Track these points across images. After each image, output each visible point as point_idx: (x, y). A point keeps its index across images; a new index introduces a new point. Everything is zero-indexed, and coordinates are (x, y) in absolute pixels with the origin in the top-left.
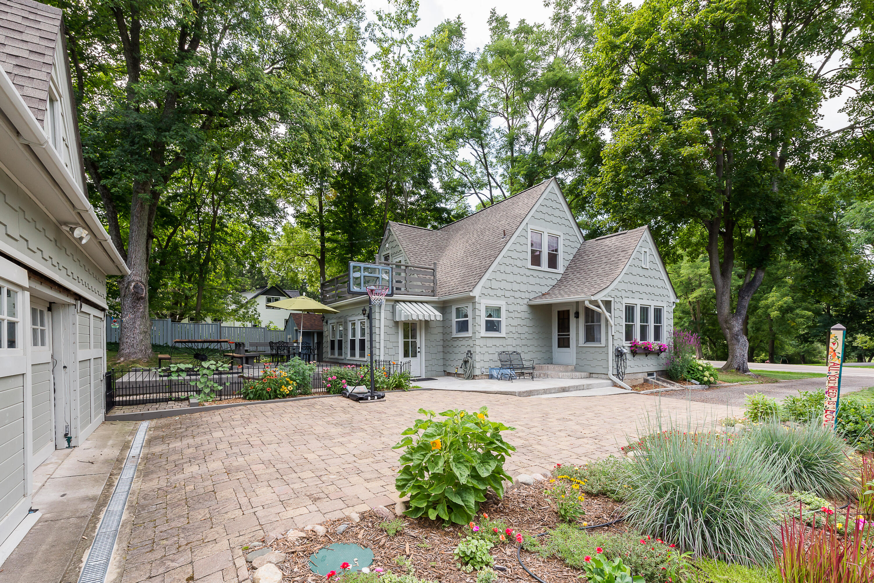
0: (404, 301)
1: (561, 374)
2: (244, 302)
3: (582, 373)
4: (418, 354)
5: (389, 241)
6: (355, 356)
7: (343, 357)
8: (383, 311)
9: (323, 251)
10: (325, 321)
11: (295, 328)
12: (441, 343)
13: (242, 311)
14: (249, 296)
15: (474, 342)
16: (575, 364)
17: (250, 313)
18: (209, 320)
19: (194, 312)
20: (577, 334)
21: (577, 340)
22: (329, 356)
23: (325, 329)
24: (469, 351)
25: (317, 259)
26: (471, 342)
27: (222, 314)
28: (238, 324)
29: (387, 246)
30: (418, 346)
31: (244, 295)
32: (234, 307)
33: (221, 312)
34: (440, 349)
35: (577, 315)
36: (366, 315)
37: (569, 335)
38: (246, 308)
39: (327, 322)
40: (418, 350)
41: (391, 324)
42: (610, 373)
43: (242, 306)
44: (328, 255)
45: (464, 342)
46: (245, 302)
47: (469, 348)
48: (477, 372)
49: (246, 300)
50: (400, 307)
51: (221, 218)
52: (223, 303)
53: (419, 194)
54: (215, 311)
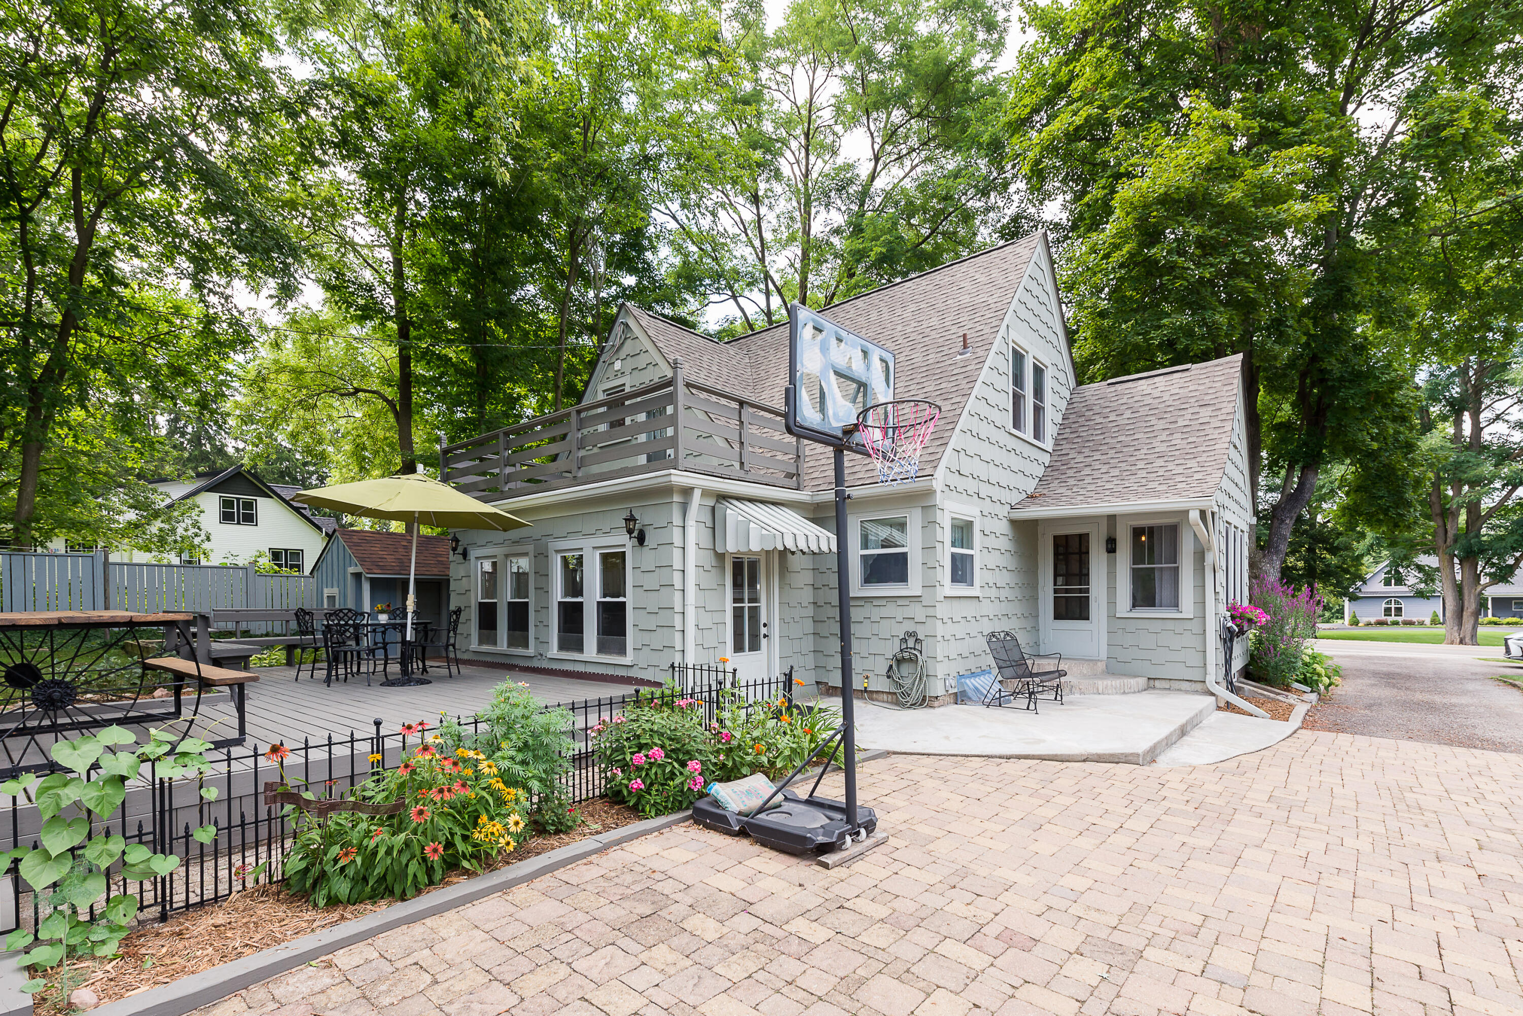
0: (739, 499)
1: (1101, 684)
2: (161, 503)
3: (1133, 681)
4: (764, 642)
5: (622, 354)
6: (579, 648)
7: (531, 651)
8: (691, 523)
9: (406, 381)
10: (460, 550)
11: (351, 570)
12: (810, 611)
13: (156, 527)
14: (176, 491)
15: (930, 612)
16: (1104, 655)
17: (180, 531)
18: (58, 544)
19: (10, 526)
20: (1112, 589)
21: (1112, 603)
22: (474, 645)
23: (456, 571)
24: (913, 634)
25: (385, 399)
26: (918, 612)
27: (96, 531)
28: (141, 557)
29: (618, 365)
30: (763, 620)
31: (162, 488)
32: (131, 515)
33: (94, 527)
34: (809, 626)
35: (1111, 546)
36: (635, 534)
37: (1087, 591)
38: (169, 520)
39: (465, 555)
40: (763, 631)
41: (708, 560)
42: (1211, 679)
43: (156, 514)
44: (419, 394)
45: (890, 610)
46: (163, 505)
47: (910, 627)
48: (937, 688)
49: (168, 501)
50: (733, 513)
51: (106, 254)
52: (100, 506)
53: (619, 284)
54: (76, 526)
